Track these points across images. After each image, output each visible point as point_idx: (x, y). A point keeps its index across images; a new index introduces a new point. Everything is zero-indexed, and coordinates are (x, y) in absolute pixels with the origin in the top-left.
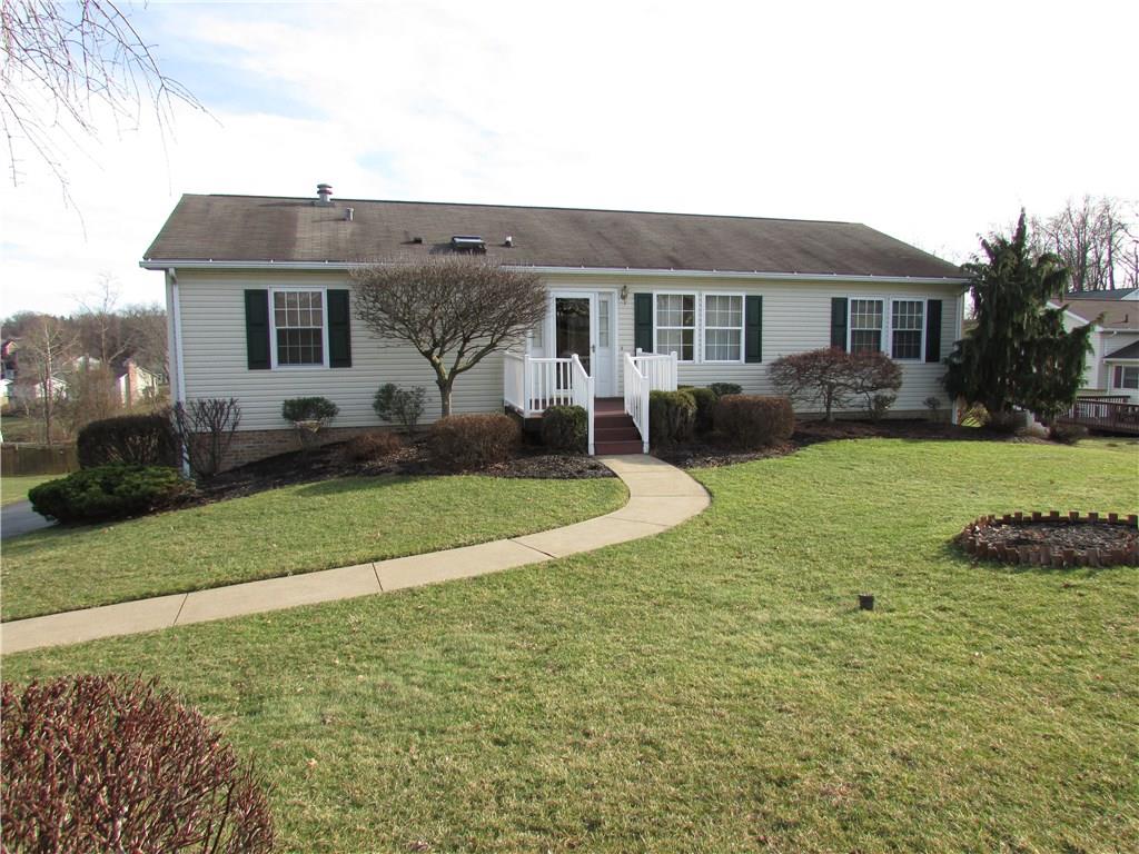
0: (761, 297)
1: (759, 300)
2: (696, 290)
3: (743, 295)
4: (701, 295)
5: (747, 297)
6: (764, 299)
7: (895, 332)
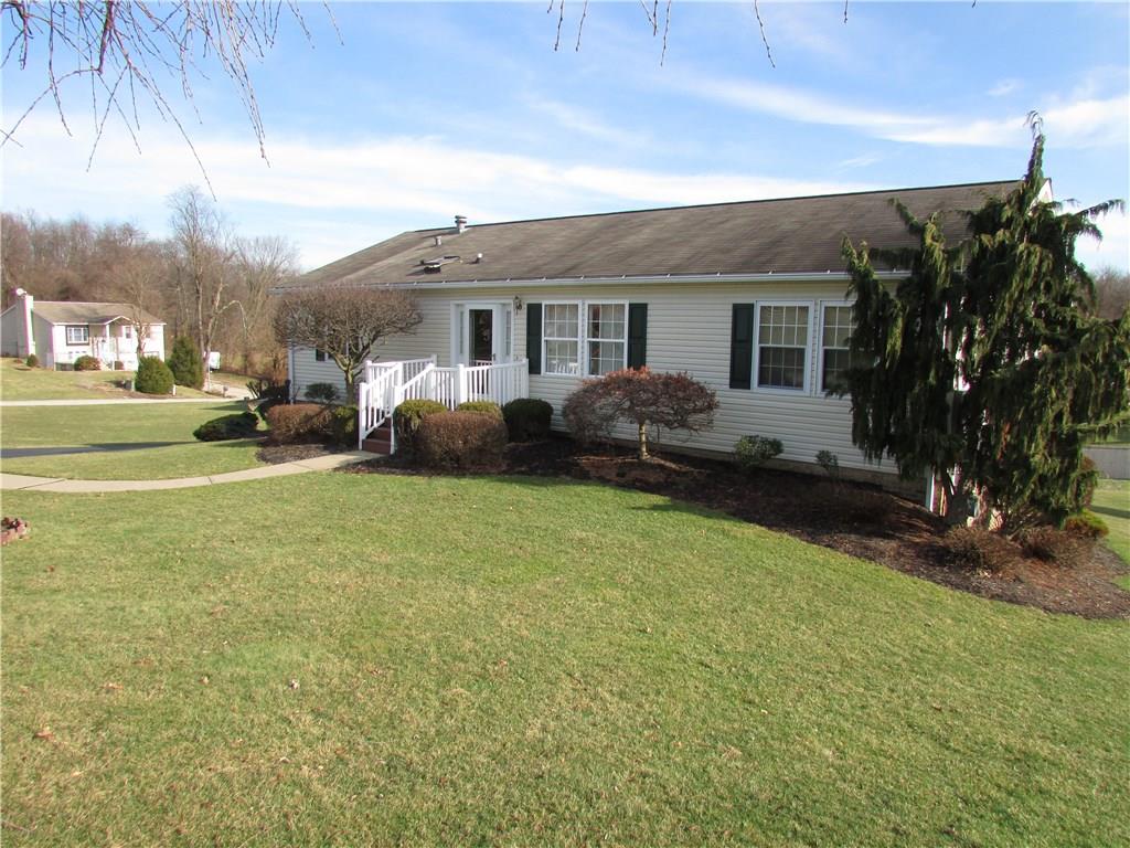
0: (645, 305)
1: (644, 307)
2: (578, 299)
3: (627, 303)
4: (583, 304)
5: (630, 305)
6: (649, 307)
7: (826, 352)
